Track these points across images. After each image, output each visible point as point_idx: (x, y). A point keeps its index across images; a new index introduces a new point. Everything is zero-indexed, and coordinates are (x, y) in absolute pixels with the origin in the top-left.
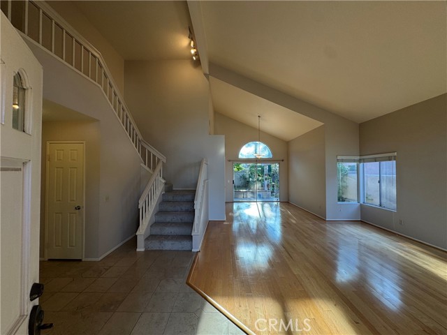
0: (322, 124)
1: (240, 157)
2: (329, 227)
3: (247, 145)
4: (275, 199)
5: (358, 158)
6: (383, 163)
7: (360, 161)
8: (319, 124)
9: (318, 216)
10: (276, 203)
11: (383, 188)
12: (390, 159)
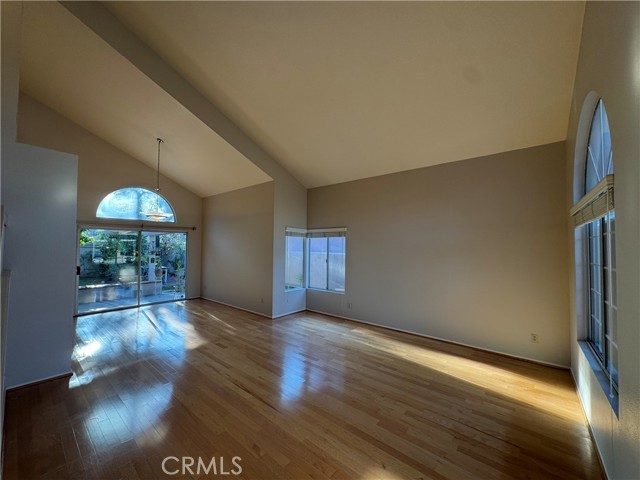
0: (271, 179)
1: (100, 213)
2: (275, 327)
3: (118, 192)
4: (177, 296)
5: (305, 231)
6: (331, 239)
7: (307, 235)
8: (267, 178)
9: (258, 313)
10: (179, 303)
11: (331, 267)
12: (340, 234)
